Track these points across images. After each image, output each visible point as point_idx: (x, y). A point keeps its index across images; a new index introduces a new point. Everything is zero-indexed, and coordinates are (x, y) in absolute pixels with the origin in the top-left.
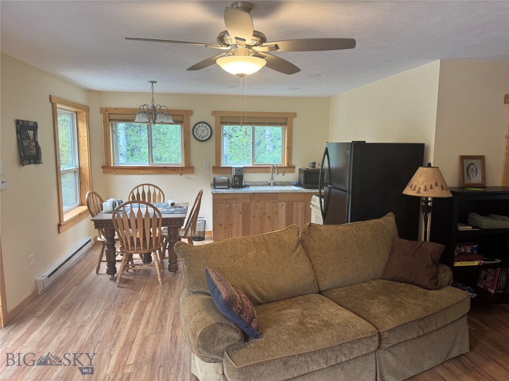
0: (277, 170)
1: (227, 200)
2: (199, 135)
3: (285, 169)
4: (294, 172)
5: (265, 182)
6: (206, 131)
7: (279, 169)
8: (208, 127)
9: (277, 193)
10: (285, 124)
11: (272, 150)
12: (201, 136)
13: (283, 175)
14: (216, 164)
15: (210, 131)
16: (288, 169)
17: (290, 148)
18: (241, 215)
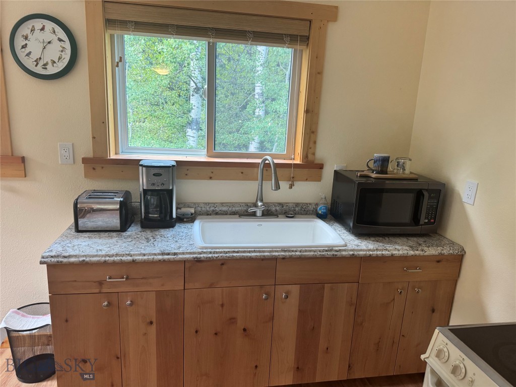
0: (275, 173)
1: (101, 283)
2: (34, 56)
3: (298, 170)
4: (318, 178)
5: (240, 204)
6: (57, 45)
7: (280, 172)
8: (62, 34)
9: (275, 259)
10: (305, 39)
11: (263, 116)
12: (41, 63)
13: (291, 187)
14: (94, 152)
15: (67, 45)
16: (305, 171)
17: (312, 112)
18: (153, 328)
